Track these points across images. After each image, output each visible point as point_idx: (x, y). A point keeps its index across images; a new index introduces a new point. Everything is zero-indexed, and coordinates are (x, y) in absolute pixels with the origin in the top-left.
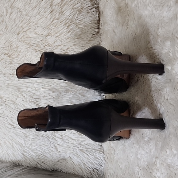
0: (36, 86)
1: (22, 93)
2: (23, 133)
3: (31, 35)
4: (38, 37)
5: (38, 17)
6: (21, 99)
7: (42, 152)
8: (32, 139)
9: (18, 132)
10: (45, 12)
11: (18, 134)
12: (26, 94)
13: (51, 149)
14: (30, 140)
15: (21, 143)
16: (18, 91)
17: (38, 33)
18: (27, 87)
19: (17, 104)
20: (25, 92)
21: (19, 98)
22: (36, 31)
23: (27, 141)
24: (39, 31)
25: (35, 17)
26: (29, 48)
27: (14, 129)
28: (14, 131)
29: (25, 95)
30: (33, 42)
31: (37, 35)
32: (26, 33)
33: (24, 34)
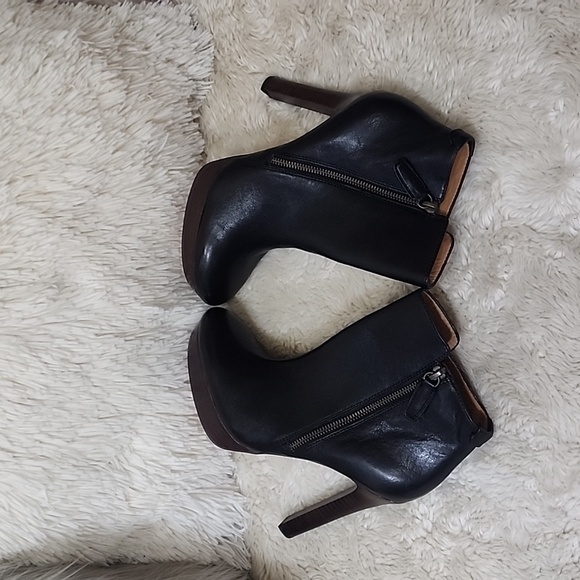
0: (77, 331)
1: (40, 355)
2: (44, 469)
3: (49, 188)
4: (78, 191)
5: (68, 136)
6: (39, 371)
7: (92, 516)
8: (70, 483)
9: (27, 468)
10: (87, 126)
11: (30, 475)
12: (52, 356)
13: (116, 503)
14: (64, 486)
15: (35, 500)
16: (27, 350)
17: (74, 183)
18: (52, 337)
19: (25, 387)
20: (48, 349)
21: (31, 370)
22: (64, 174)
23: (52, 491)
24: (76, 175)
25: (60, 135)
26: (50, 226)
27: (15, 461)
28: (16, 467)
29: (47, 358)
30: (60, 206)
31: (71, 187)
32: (36, 181)
33: (30, 182)
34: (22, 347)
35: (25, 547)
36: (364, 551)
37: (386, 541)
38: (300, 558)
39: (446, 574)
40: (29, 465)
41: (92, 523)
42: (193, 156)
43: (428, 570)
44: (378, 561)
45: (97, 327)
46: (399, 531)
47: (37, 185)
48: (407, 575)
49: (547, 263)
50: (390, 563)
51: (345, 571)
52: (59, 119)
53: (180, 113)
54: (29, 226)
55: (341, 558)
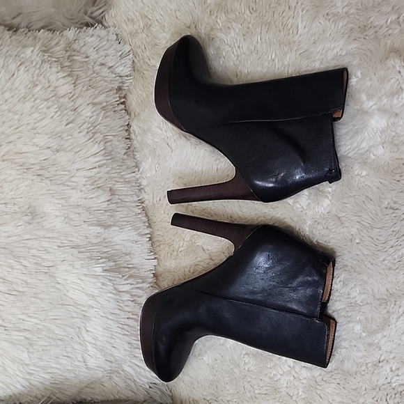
0: (45, 244)
1: (21, 261)
2: (26, 338)
3: (24, 149)
4: (42, 151)
5: (36, 115)
6: (20, 271)
7: (60, 370)
8: (44, 348)
9: (14, 337)
10: (48, 108)
11: (17, 342)
12: (29, 261)
14: (40, 349)
15: (20, 359)
16: (11, 257)
17: (41, 146)
18: (29, 248)
19: (11, 283)
20: (25, 257)
21: (15, 271)
22: (34, 140)
23: (32, 353)
24: (42, 140)
25: (30, 115)
26: (25, 174)
27: (6, 332)
28: (7, 337)
29: (26, 263)
30: (32, 161)
31: (38, 148)
32: (15, 145)
33: (11, 146)
34: (8, 256)
35: (15, 391)
36: (247, 386)
37: (261, 378)
38: (205, 394)
39: (303, 397)
40: (16, 335)
41: (60, 375)
42: (121, 126)
43: (291, 394)
44: (256, 392)
45: (59, 241)
46: (270, 370)
47: (16, 147)
48: (277, 400)
49: (357, 179)
50: (265, 393)
51: (235, 400)
52: (29, 105)
53: (111, 98)
54: (11, 175)
55: (232, 391)
